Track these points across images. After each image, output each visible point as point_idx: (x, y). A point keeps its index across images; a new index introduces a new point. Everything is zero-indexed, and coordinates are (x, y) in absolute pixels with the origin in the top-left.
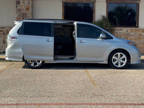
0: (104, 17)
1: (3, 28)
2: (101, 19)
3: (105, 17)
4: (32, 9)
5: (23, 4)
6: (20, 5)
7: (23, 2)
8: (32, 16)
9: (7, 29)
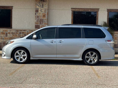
0: (105, 23)
1: (24, 30)
2: (103, 25)
3: (106, 23)
4: (48, 16)
5: (41, 12)
6: (39, 13)
7: (40, 11)
8: (48, 21)
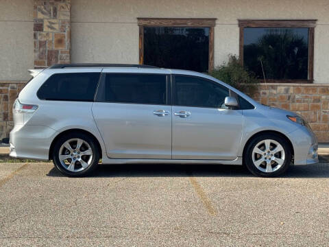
0: (233, 58)
1: (3, 85)
2: (227, 63)
3: (237, 58)
4: (70, 41)
5: (50, 30)
6: (43, 33)
7: (49, 27)
8: (70, 56)
9: (13, 88)
